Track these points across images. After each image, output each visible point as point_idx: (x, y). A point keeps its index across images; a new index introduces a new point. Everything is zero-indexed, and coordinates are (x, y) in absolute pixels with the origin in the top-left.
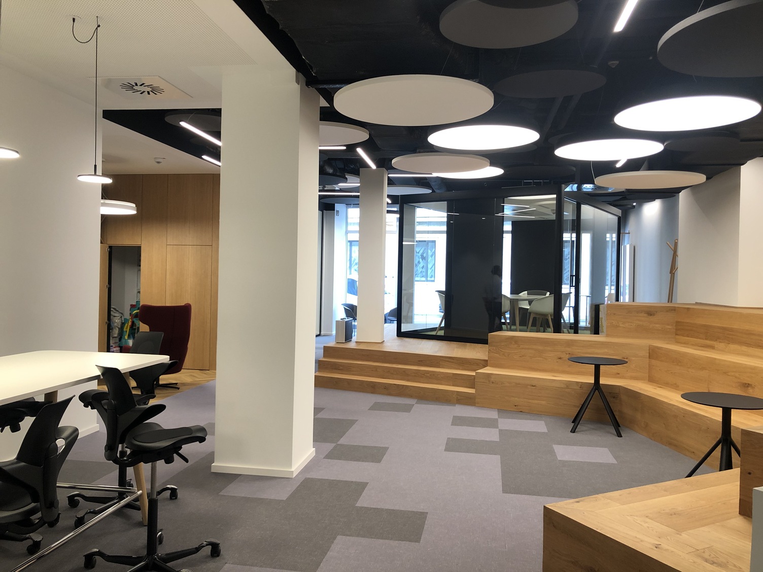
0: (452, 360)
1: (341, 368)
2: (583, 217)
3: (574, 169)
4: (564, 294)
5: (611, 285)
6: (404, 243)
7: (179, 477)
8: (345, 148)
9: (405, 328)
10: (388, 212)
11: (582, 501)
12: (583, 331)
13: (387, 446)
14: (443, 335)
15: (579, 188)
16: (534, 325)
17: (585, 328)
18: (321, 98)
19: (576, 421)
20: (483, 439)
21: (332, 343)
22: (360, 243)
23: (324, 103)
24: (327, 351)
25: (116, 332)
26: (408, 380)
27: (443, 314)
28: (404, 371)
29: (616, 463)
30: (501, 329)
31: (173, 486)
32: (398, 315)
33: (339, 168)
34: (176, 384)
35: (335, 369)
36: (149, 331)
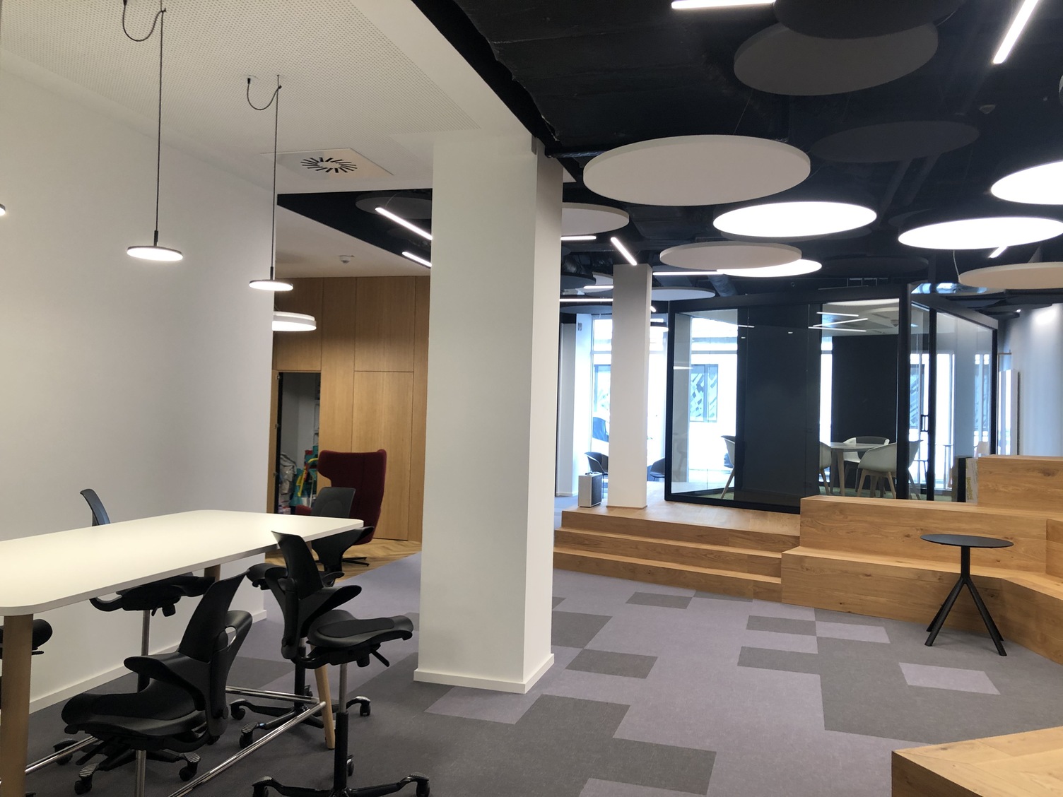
0: (747, 536)
1: (587, 542)
2: (939, 330)
3: (927, 262)
4: (912, 442)
5: (983, 430)
6: (675, 368)
7: (372, 686)
8: (594, 238)
9: (676, 488)
10: (653, 324)
11: (950, 747)
12: (941, 497)
13: (653, 655)
14: (732, 499)
15: (933, 289)
16: (866, 486)
17: (944, 493)
18: (565, 171)
19: (934, 629)
20: (792, 650)
21: (574, 508)
22: (613, 368)
23: (568, 178)
24: (567, 518)
25: (286, 487)
26: (683, 563)
27: (731, 470)
28: (677, 550)
29: (999, 694)
30: (818, 493)
31: (364, 698)
32: (666, 469)
33: (584, 266)
34: (365, 558)
35: (578, 544)
36: (330, 486)
